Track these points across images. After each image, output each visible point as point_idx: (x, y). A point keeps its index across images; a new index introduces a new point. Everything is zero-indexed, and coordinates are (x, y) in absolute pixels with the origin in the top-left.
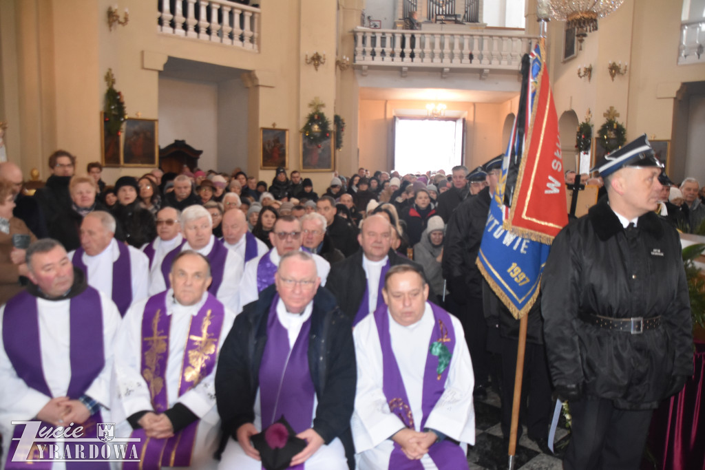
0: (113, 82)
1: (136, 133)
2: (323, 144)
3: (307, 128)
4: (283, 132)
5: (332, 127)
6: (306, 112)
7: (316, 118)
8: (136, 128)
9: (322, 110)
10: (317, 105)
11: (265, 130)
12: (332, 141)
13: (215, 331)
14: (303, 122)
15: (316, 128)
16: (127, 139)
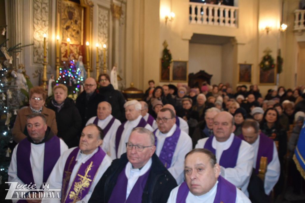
0: (167, 46)
1: (178, 67)
2: (270, 71)
3: (263, 63)
4: (250, 66)
5: (275, 62)
6: (262, 55)
7: (268, 58)
8: (179, 65)
9: (271, 54)
10: (268, 52)
11: (241, 65)
12: (275, 70)
13: (92, 174)
14: (260, 60)
15: (267, 63)
16: (174, 70)
